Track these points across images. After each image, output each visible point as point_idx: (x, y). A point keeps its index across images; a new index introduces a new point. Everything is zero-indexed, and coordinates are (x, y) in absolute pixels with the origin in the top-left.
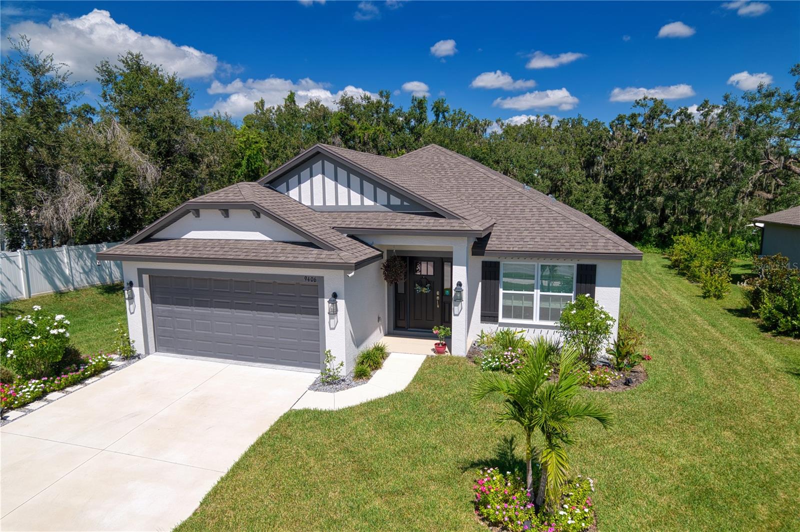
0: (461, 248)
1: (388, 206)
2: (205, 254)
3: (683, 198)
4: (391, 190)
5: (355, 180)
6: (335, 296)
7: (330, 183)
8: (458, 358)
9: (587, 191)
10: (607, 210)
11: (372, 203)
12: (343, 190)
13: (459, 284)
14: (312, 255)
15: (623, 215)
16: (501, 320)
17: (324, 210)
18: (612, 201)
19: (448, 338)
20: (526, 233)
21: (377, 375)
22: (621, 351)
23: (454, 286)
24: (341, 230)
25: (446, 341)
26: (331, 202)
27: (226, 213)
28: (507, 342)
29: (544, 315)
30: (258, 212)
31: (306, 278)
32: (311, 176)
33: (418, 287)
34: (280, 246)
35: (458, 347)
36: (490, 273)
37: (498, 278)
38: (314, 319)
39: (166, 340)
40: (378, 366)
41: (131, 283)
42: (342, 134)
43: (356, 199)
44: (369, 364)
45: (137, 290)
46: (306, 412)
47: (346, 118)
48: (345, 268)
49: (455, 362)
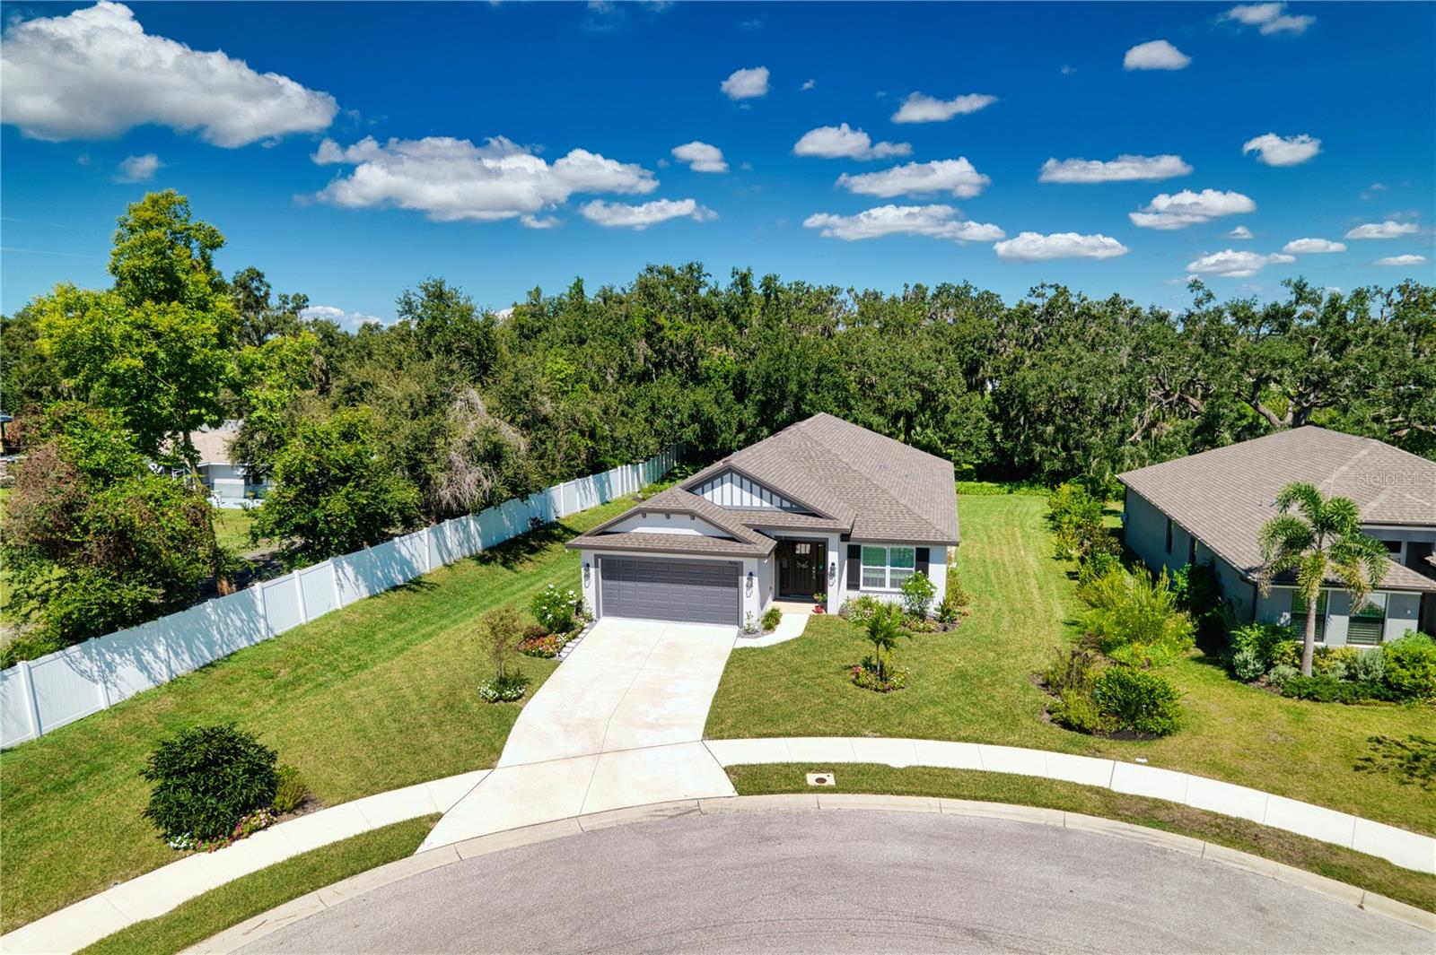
0: (834, 540)
1: (781, 507)
2: (657, 545)
3: (1075, 430)
4: (783, 497)
5: (756, 488)
6: (751, 574)
7: (737, 490)
8: (833, 616)
9: (968, 409)
10: (991, 436)
11: (769, 505)
12: (746, 495)
13: (833, 564)
14: (736, 547)
15: (1009, 445)
16: (862, 588)
17: (731, 509)
18: (998, 424)
19: (825, 602)
20: (879, 524)
21: (778, 628)
22: (945, 610)
23: (830, 565)
24: (749, 526)
25: (823, 605)
26: (737, 503)
27: (668, 517)
28: (867, 604)
29: (893, 583)
30: (693, 515)
31: (730, 562)
32: (722, 483)
33: (798, 564)
34: (711, 540)
35: (833, 608)
36: (854, 553)
37: (859, 557)
38: (733, 590)
39: (612, 607)
40: (777, 622)
41: (588, 565)
42: (648, 336)
43: (757, 501)
44: (771, 620)
45: (592, 570)
46: (745, 648)
47: (653, 315)
48: (760, 556)
49: (830, 619)
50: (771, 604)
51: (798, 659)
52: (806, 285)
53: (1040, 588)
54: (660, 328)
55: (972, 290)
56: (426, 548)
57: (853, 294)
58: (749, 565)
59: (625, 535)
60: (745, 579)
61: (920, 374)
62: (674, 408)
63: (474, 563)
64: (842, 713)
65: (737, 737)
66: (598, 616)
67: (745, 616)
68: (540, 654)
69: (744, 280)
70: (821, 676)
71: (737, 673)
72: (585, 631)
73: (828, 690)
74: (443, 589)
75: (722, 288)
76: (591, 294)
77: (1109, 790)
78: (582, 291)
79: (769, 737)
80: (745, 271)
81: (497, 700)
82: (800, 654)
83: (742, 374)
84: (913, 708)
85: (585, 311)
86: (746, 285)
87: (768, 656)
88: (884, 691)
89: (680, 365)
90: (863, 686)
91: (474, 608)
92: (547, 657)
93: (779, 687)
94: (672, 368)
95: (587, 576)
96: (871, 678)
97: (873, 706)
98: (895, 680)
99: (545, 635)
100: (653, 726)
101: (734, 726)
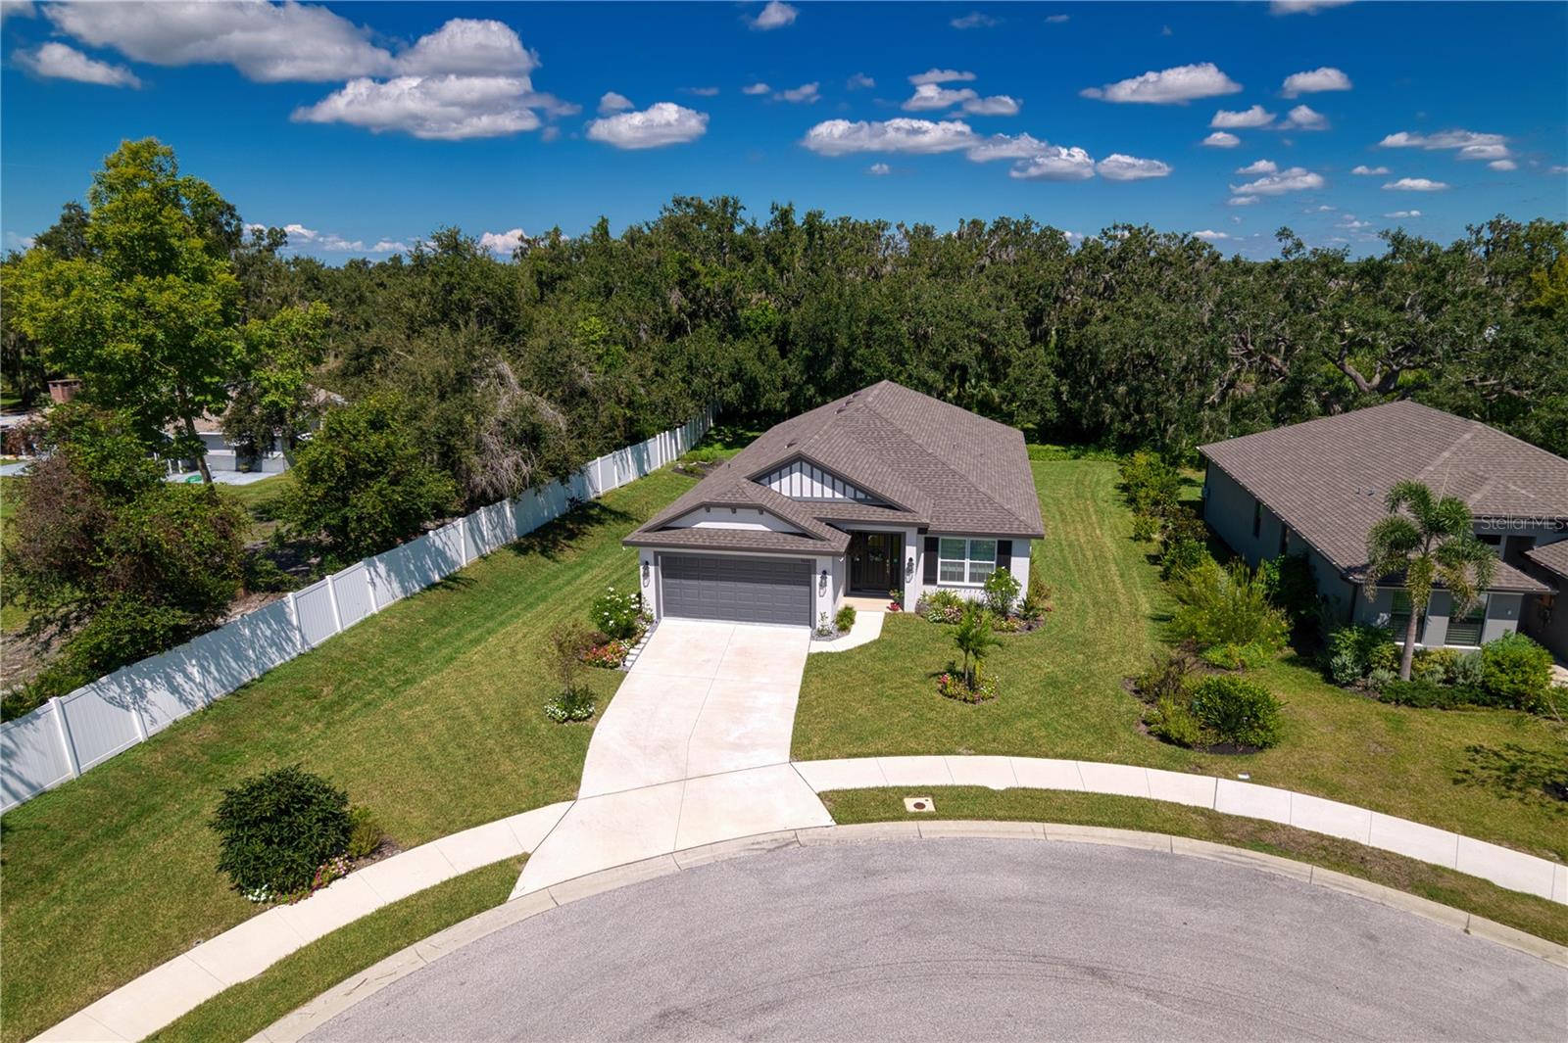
0: (911, 534)
1: (855, 499)
2: (726, 542)
4: (857, 487)
5: (828, 478)
6: (825, 573)
7: (807, 480)
8: (910, 614)
11: (841, 496)
12: (817, 485)
13: (911, 560)
14: (809, 545)
15: (1076, 405)
16: (939, 582)
17: (801, 500)
18: (1065, 381)
19: (902, 598)
20: (959, 515)
21: (854, 628)
22: (1028, 606)
23: (907, 561)
24: (821, 520)
25: (899, 603)
26: (807, 494)
27: (734, 512)
28: (947, 601)
29: (973, 578)
30: (761, 509)
31: (802, 560)
32: (791, 473)
33: (871, 556)
34: (781, 536)
35: (910, 606)
36: (931, 547)
37: (937, 550)
38: (806, 589)
39: (674, 607)
40: (852, 622)
41: (647, 563)
42: (682, 284)
43: (828, 493)
44: (845, 620)
45: (652, 569)
46: (822, 653)
47: (687, 260)
48: (835, 554)
49: (907, 617)
50: (844, 601)
51: (878, 665)
52: (852, 221)
53: (1122, 576)
54: (695, 275)
55: (1033, 226)
56: (462, 541)
57: (903, 230)
58: (823, 563)
59: (687, 531)
60: (818, 578)
61: (980, 325)
62: (714, 365)
63: (511, 554)
64: (933, 728)
65: (827, 757)
66: (659, 617)
67: (818, 617)
68: (604, 665)
69: (785, 217)
70: (906, 686)
71: (817, 683)
72: (647, 634)
73: (915, 701)
74: (484, 586)
75: (760, 226)
76: (617, 233)
77: (1213, 810)
78: (607, 233)
79: (859, 756)
80: (785, 206)
81: (566, 720)
82: (880, 660)
83: (785, 326)
84: (1005, 722)
85: (611, 256)
86: (787, 223)
87: (847, 662)
88: (973, 702)
89: (717, 315)
90: (950, 697)
91: (519, 606)
92: (611, 668)
93: (864, 698)
94: (708, 320)
95: (646, 575)
96: (961, 689)
97: (964, 719)
98: (985, 691)
99: (607, 643)
100: (737, 747)
101: (821, 746)
